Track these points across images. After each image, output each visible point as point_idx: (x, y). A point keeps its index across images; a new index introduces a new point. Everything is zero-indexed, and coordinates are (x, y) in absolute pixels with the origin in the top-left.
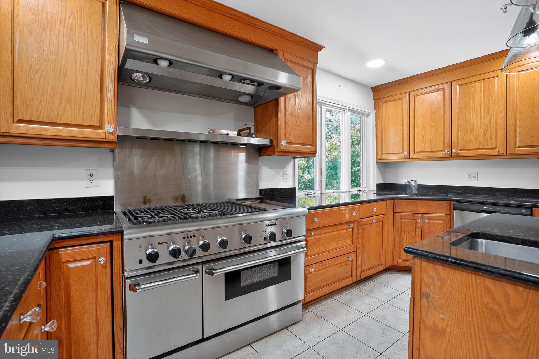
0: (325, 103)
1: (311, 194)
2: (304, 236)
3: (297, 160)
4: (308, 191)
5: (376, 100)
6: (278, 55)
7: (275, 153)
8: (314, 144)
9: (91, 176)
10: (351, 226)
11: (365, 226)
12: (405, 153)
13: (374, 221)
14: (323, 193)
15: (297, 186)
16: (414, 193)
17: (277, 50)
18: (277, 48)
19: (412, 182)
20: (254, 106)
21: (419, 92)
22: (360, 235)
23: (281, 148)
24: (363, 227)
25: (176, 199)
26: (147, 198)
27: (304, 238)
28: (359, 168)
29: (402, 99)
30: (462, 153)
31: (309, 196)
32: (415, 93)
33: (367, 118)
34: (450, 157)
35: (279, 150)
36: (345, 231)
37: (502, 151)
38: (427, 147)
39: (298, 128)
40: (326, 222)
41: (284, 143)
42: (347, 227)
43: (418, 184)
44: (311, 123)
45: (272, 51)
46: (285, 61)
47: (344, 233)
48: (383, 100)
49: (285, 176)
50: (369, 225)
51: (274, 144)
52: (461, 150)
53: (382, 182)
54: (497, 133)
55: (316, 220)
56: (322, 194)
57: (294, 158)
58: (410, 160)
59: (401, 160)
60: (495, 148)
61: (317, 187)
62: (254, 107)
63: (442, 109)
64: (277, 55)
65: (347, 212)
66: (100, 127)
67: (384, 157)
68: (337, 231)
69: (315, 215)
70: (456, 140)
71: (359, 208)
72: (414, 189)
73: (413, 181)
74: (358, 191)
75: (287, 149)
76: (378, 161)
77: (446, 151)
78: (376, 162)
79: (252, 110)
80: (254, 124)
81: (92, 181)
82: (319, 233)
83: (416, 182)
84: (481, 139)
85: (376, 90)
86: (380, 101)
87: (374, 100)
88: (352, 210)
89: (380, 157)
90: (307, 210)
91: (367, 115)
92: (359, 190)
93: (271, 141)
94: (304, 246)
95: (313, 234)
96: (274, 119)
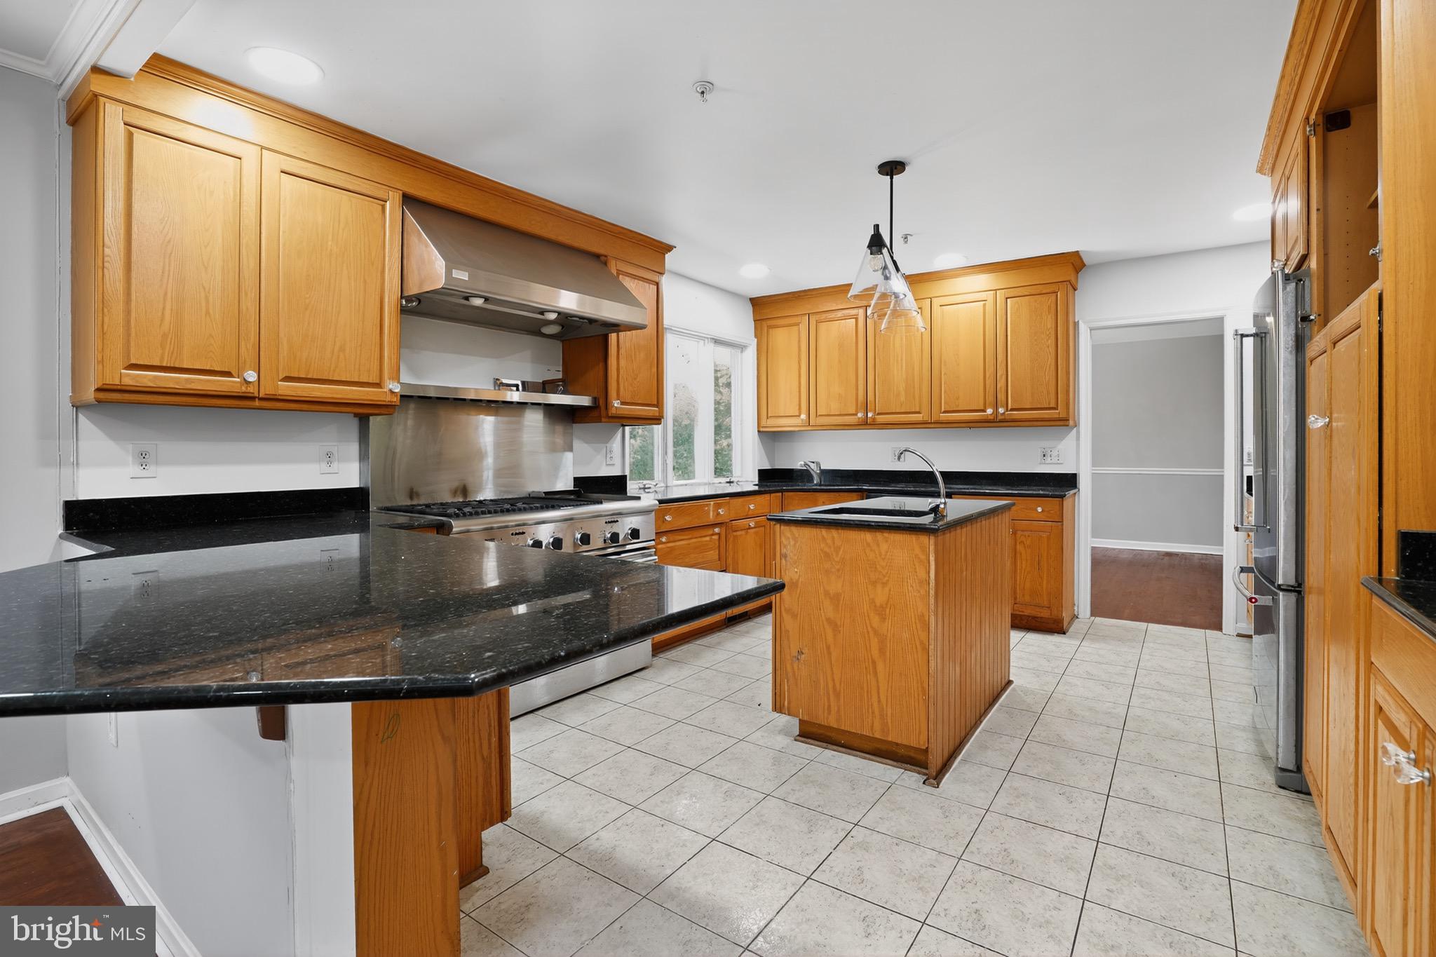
0: (671, 329)
1: (650, 488)
2: (654, 540)
3: (627, 429)
4: (645, 482)
5: (758, 321)
6: (609, 265)
7: (603, 420)
8: (659, 403)
9: (329, 455)
10: (717, 530)
11: (738, 533)
12: (803, 416)
13: (752, 525)
14: (669, 485)
15: (627, 473)
16: (815, 482)
17: (606, 256)
18: (606, 253)
19: (812, 465)
20: (563, 339)
21: (824, 316)
22: (730, 547)
23: (613, 412)
24: (735, 534)
25: (455, 493)
26: (414, 490)
27: (653, 543)
28: (729, 440)
29: (798, 324)
30: (881, 419)
31: (647, 490)
32: (817, 317)
33: (742, 352)
34: (865, 424)
35: (610, 415)
36: (708, 538)
37: (927, 418)
38: (835, 407)
39: (635, 379)
40: (683, 522)
41: (616, 404)
42: (711, 532)
43: (822, 468)
44: (654, 370)
45: (597, 256)
46: (618, 274)
47: (706, 541)
48: (770, 323)
49: (609, 456)
50: (743, 532)
51: (601, 404)
52: (879, 414)
53: (767, 466)
54: (920, 389)
55: (668, 518)
56: (667, 487)
57: (624, 426)
58: (810, 428)
59: (797, 429)
60: (919, 413)
61: (658, 474)
62: (563, 341)
63: (854, 345)
64: (605, 264)
65: (711, 508)
66: (378, 385)
67: (771, 422)
68: (696, 538)
69: (666, 512)
70: (873, 399)
71: (729, 503)
72: (815, 476)
73: (813, 462)
74: (727, 482)
75: (620, 413)
76: (761, 429)
77: (860, 415)
78: (758, 431)
79: (558, 346)
80: (561, 370)
81: (329, 463)
82: (671, 539)
83: (818, 464)
84: (903, 399)
85: (758, 304)
86: (765, 324)
87: (755, 321)
88: (718, 506)
89: (763, 423)
90: (657, 502)
91: (742, 347)
92: (728, 480)
93: (595, 400)
94: (653, 553)
95: (664, 539)
96: (601, 365)
